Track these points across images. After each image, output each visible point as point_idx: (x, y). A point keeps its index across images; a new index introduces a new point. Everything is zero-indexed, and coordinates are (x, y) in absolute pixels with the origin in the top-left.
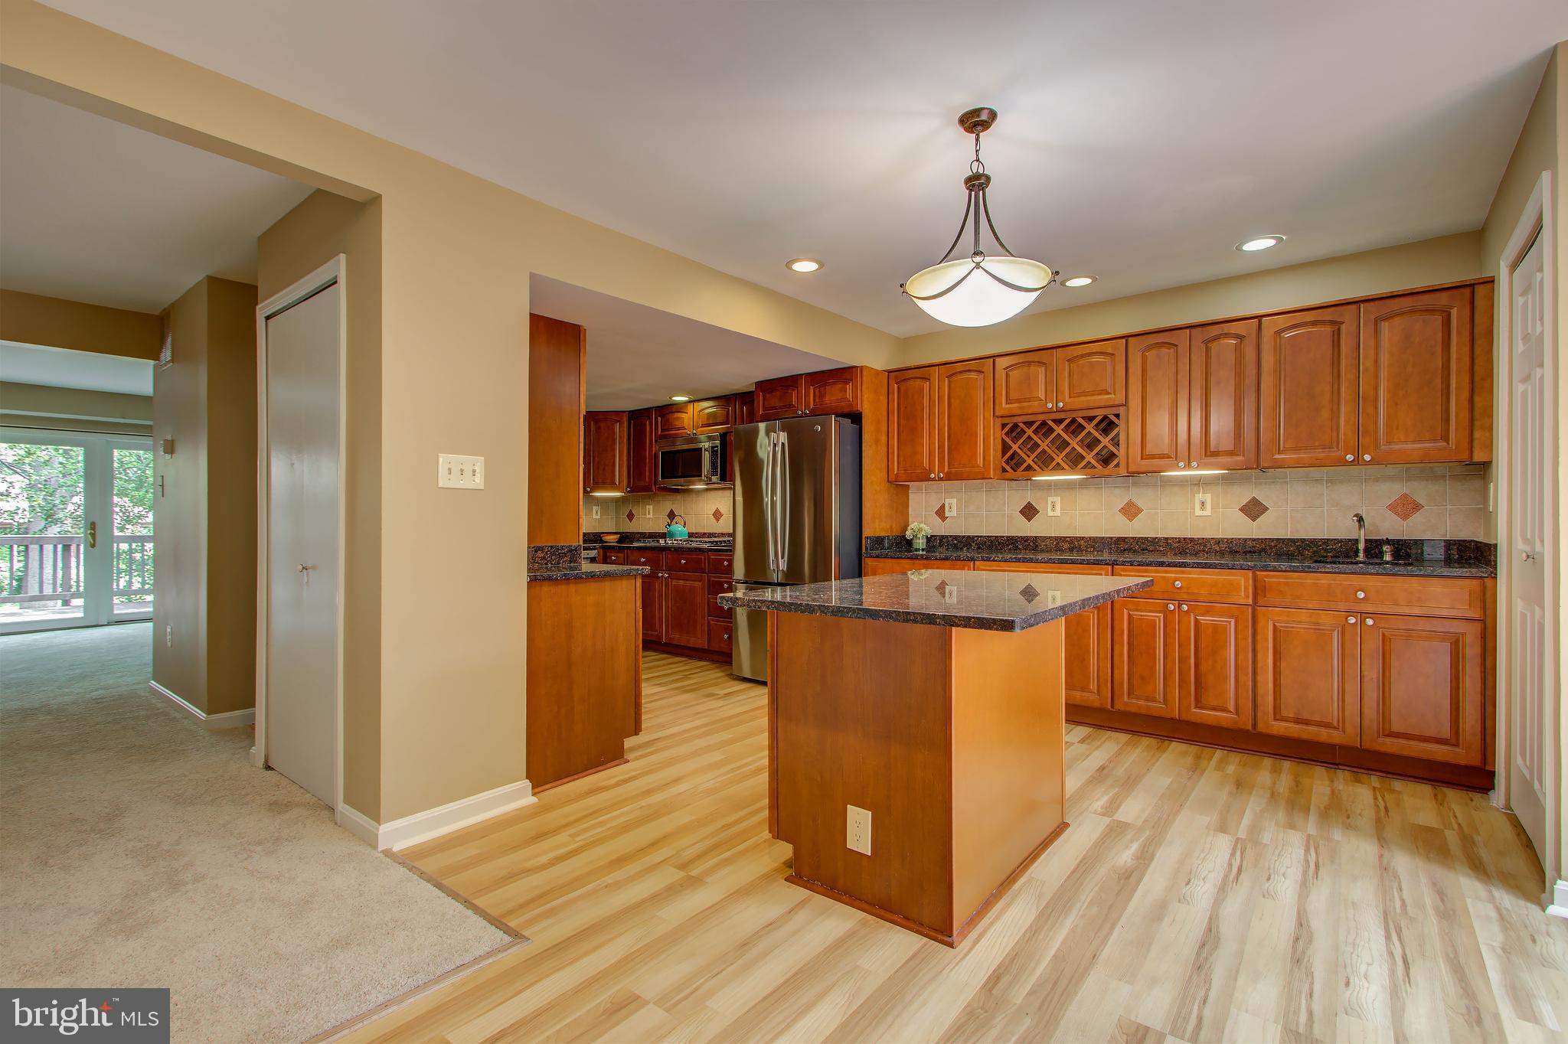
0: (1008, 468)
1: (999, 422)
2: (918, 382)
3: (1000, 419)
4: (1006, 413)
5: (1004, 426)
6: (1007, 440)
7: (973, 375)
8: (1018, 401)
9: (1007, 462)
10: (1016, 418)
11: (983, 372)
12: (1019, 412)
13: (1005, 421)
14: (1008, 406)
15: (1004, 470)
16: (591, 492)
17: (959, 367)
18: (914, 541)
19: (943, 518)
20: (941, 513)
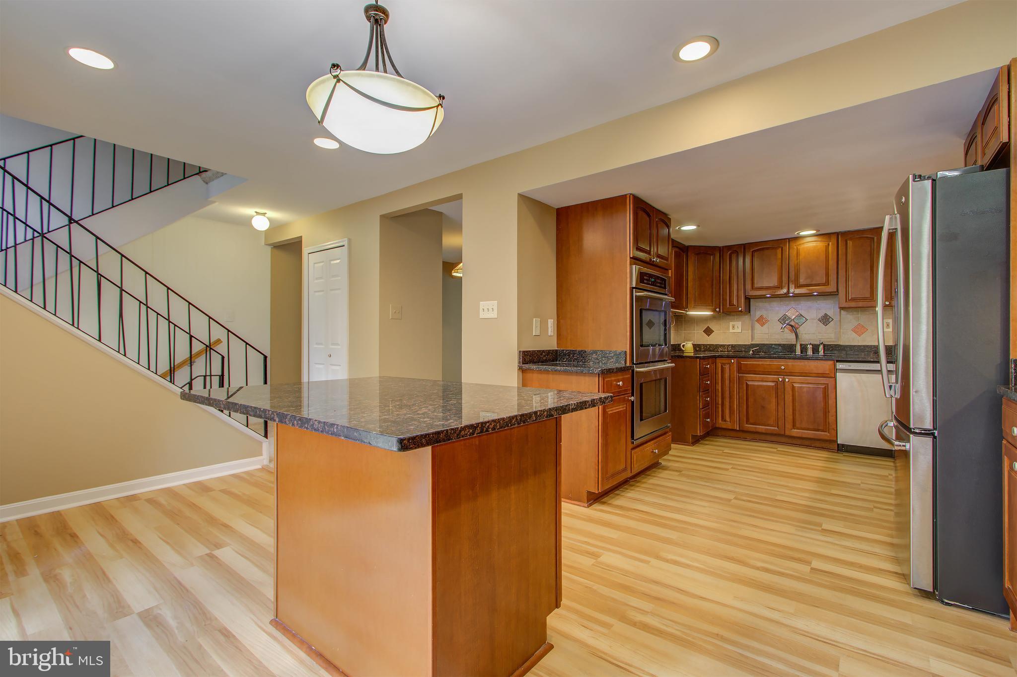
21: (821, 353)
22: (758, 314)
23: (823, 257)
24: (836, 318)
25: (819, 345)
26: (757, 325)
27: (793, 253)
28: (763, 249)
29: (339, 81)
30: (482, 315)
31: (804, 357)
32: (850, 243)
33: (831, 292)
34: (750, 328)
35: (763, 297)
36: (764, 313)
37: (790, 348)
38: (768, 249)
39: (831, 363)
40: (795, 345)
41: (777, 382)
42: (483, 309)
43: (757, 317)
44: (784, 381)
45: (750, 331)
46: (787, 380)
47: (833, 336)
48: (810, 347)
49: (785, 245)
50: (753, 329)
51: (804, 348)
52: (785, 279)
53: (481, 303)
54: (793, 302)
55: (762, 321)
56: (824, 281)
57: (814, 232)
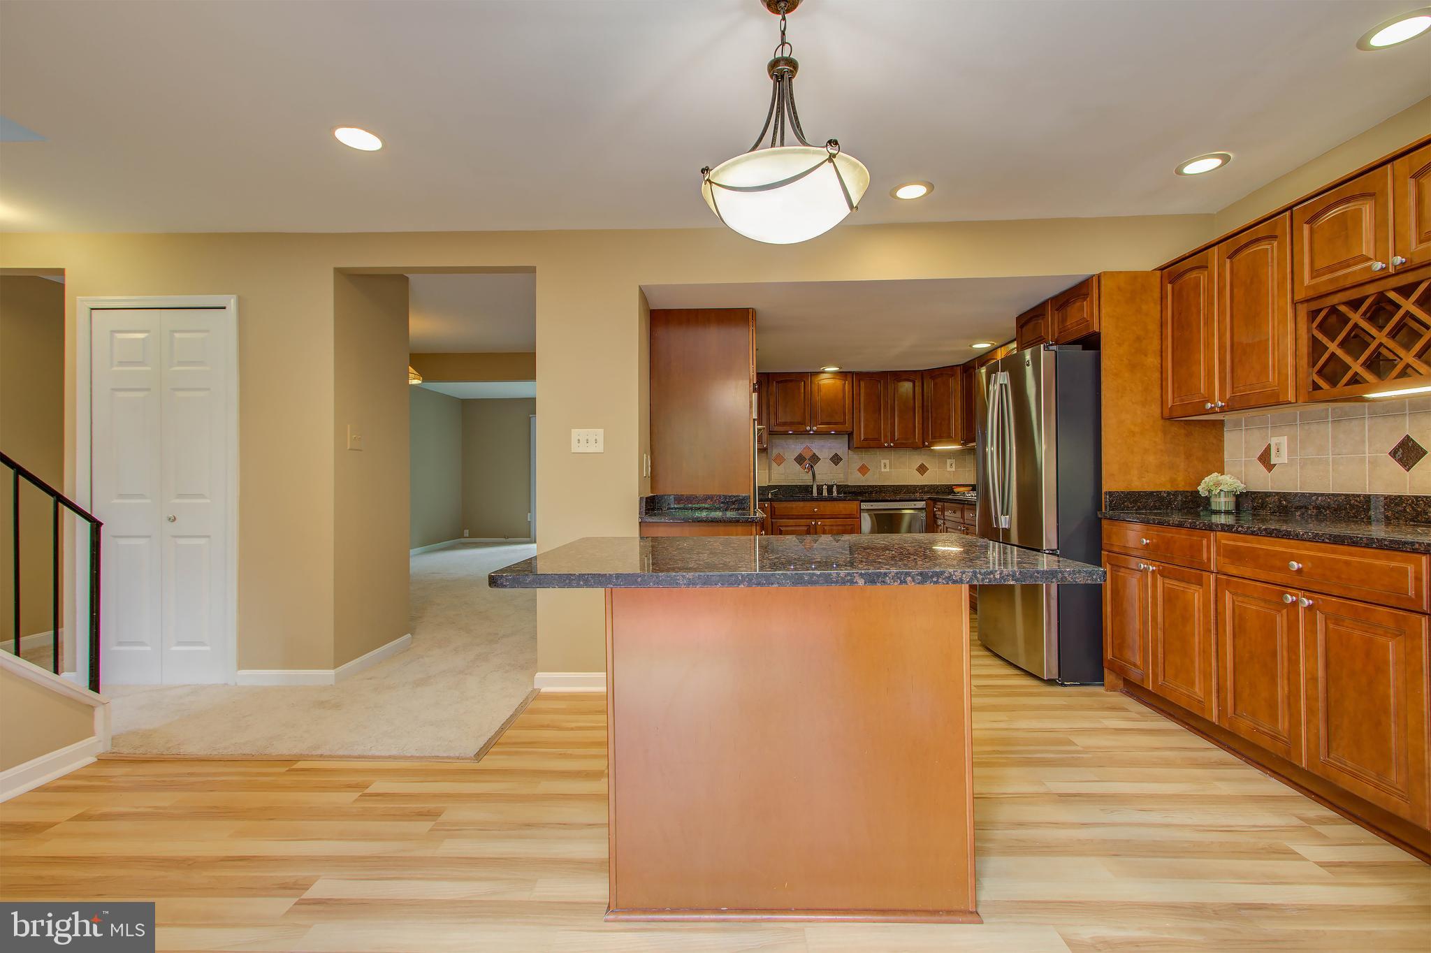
0: (1321, 383)
1: (1303, 310)
2: (1194, 274)
3: (1305, 305)
4: (1311, 294)
5: (1313, 314)
6: (1320, 336)
7: (1263, 246)
8: (1331, 269)
9: (1320, 373)
10: (1331, 297)
11: (1276, 237)
12: (1331, 288)
13: (1314, 306)
14: (1314, 281)
15: (1316, 387)
16: (931, 444)
17: (1243, 238)
18: (1212, 500)
19: (1270, 467)
20: (1265, 458)
21: (835, 494)
22: (775, 452)
23: (841, 395)
24: (844, 458)
25: (833, 486)
26: (774, 465)
27: (815, 388)
28: (786, 381)
29: (831, 158)
30: (575, 448)
31: (820, 499)
32: (862, 384)
33: (841, 432)
34: (767, 468)
35: (785, 433)
36: (781, 451)
37: (807, 489)
38: (791, 381)
39: (857, 503)
40: (812, 487)
41: (810, 526)
42: (579, 440)
43: (774, 455)
44: (816, 524)
45: (767, 471)
46: (819, 523)
47: (842, 475)
48: (825, 487)
49: (808, 379)
50: (770, 469)
51: (820, 489)
52: (808, 417)
53: (573, 430)
54: (807, 440)
55: (780, 460)
56: (842, 421)
57: (836, 369)
